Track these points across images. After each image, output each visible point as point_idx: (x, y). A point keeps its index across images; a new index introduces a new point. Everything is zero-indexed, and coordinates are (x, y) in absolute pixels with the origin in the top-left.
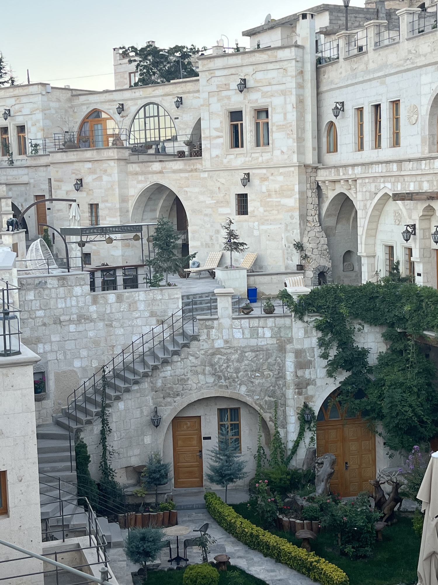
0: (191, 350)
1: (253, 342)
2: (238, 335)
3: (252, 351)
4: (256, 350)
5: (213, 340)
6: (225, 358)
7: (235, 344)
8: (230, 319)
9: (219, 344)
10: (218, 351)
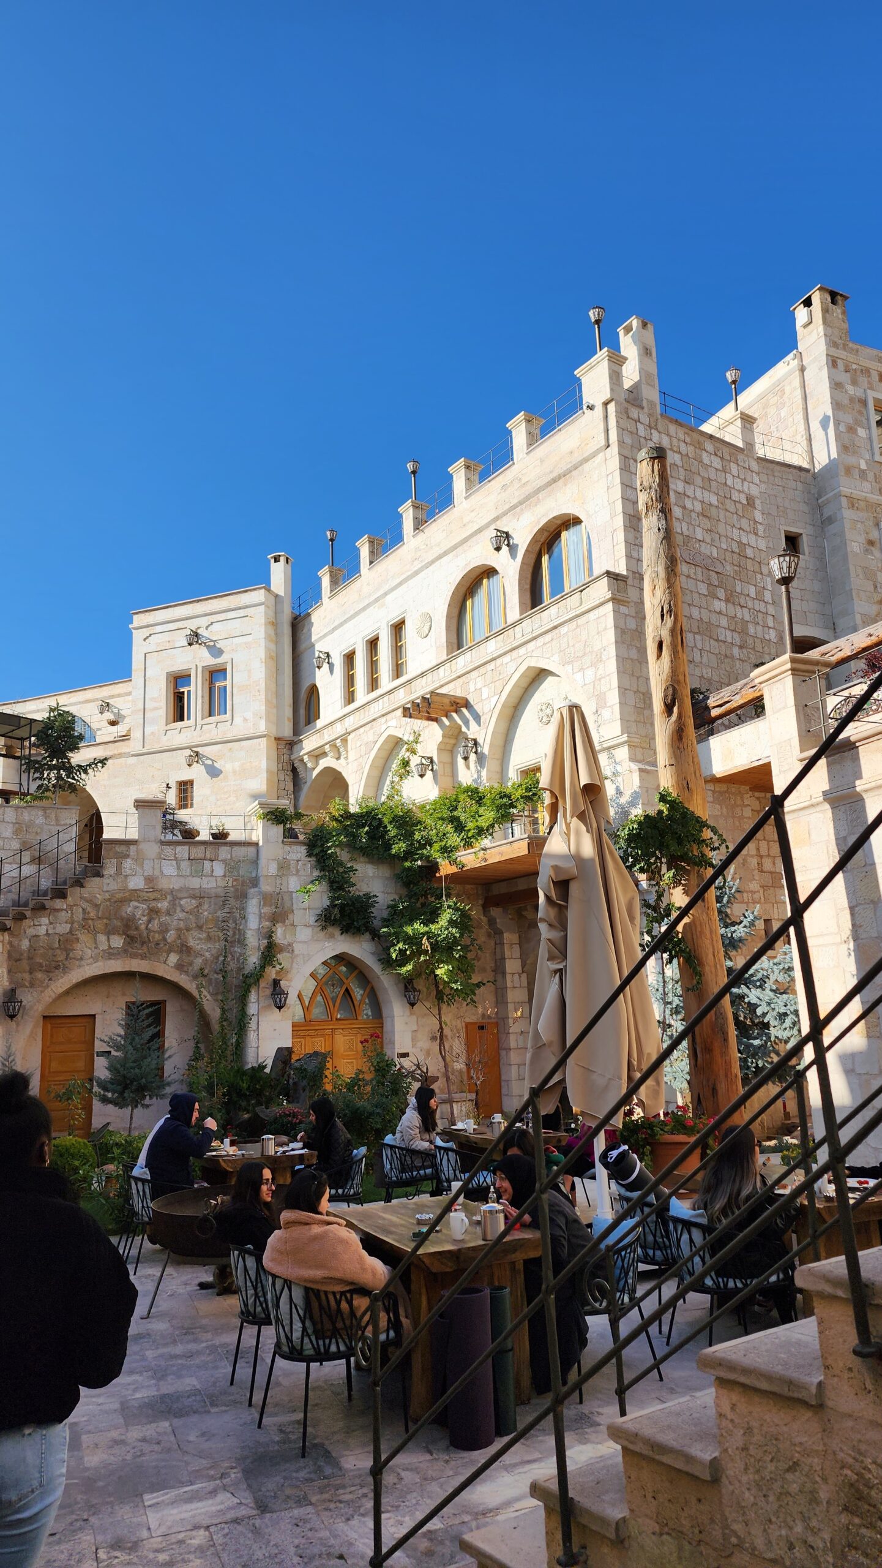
0: (85, 892)
1: (195, 883)
2: (169, 869)
3: (194, 897)
4: (200, 896)
5: (126, 876)
6: (145, 906)
7: (164, 884)
8: (156, 843)
9: (136, 883)
10: (135, 895)
